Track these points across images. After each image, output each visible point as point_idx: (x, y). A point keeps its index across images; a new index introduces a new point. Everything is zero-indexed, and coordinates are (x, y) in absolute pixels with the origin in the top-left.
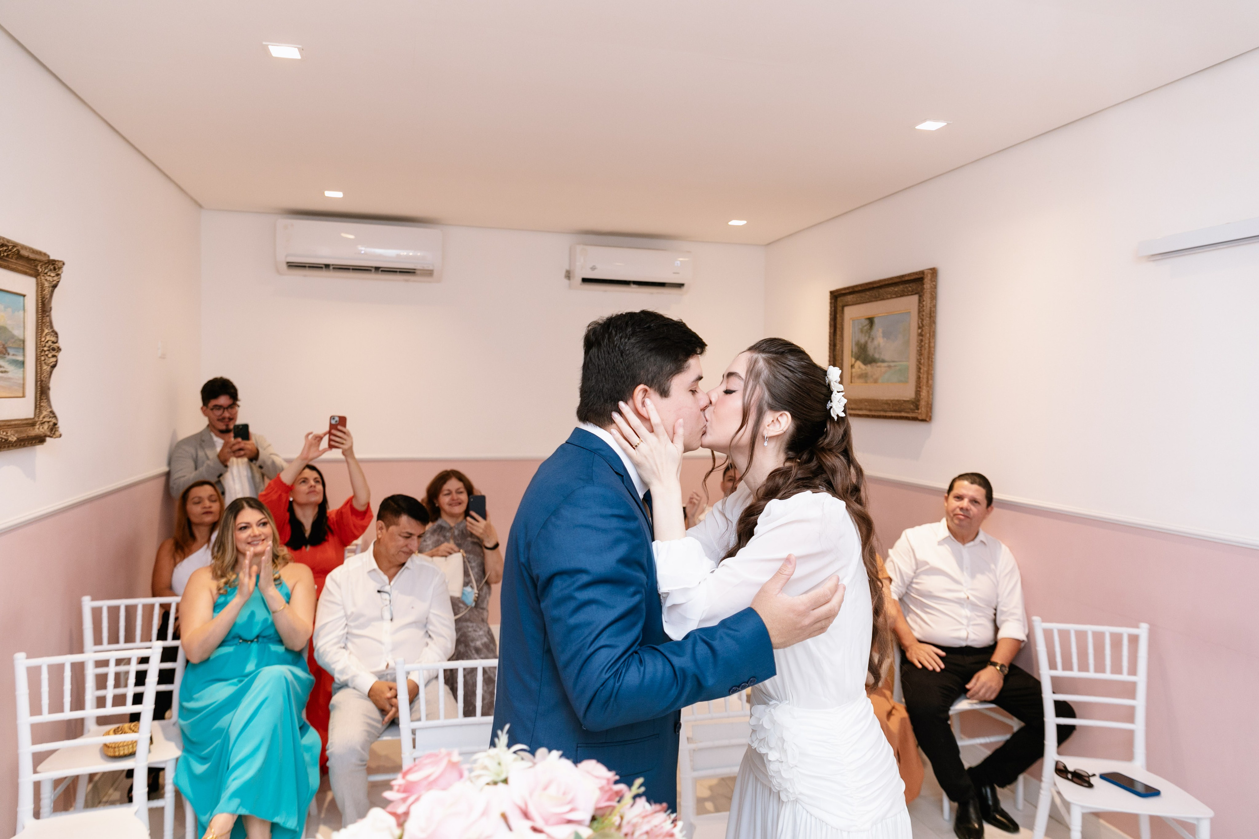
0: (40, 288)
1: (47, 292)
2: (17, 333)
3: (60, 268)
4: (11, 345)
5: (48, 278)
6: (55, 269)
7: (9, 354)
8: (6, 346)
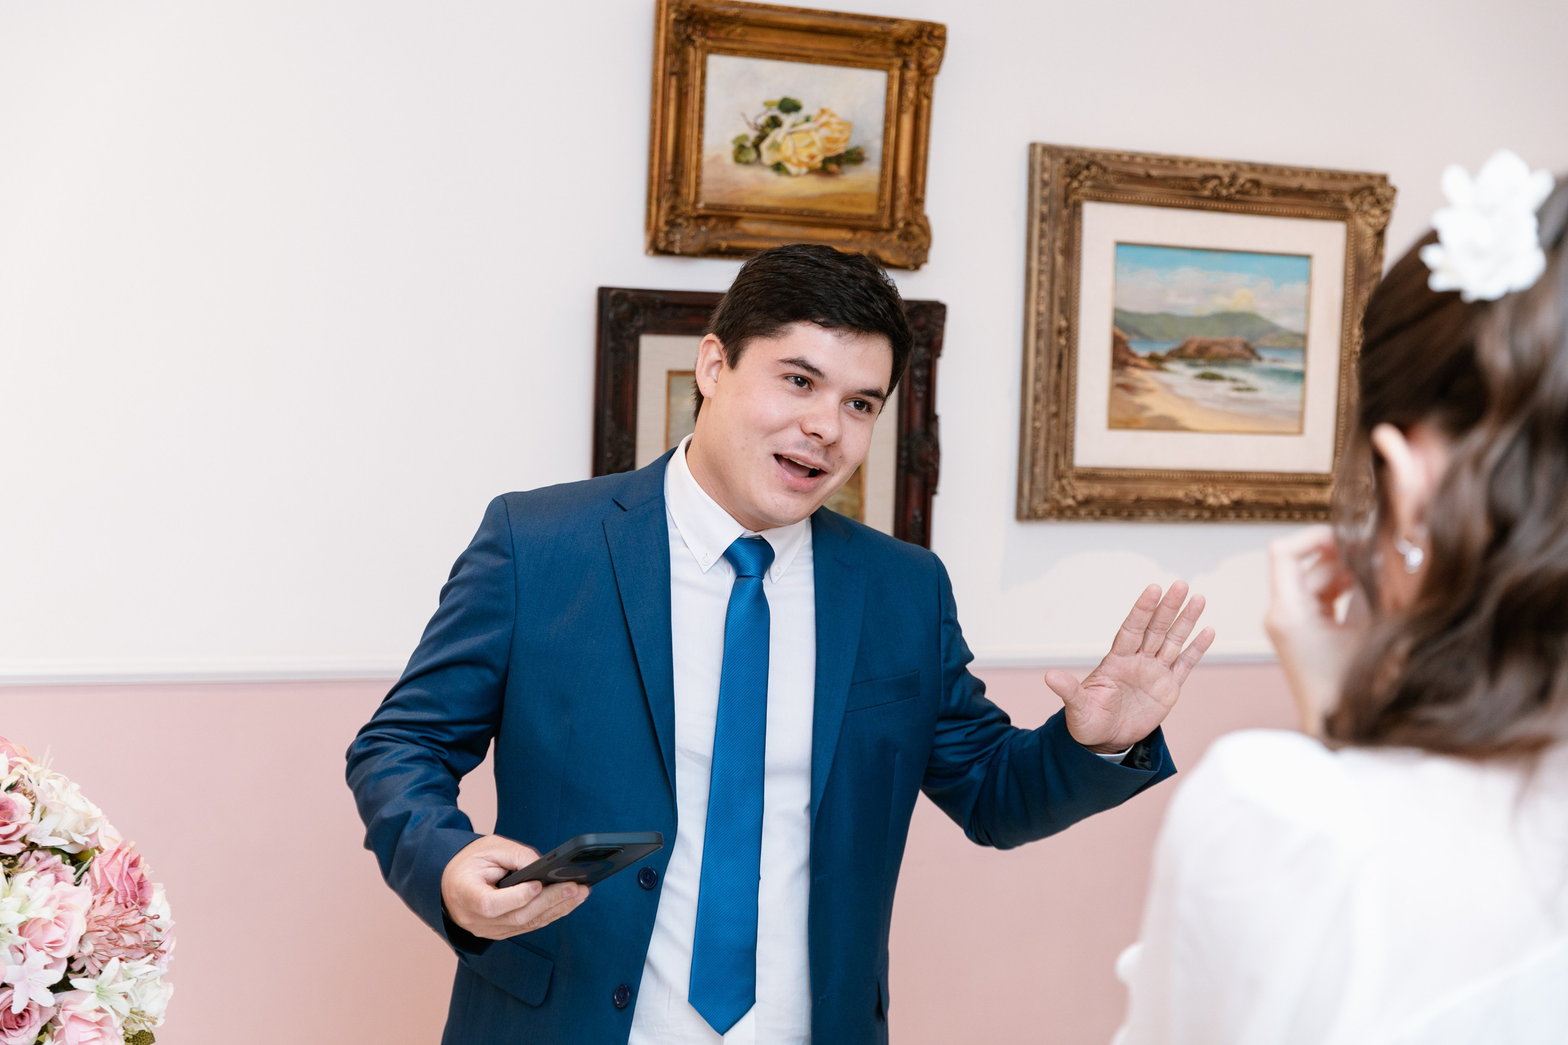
0: (1354, 239)
1: (1368, 246)
2: (1287, 322)
3: (1390, 200)
4: (1267, 343)
5: (1372, 220)
6: (1378, 202)
7: (1260, 359)
8: (1253, 345)
